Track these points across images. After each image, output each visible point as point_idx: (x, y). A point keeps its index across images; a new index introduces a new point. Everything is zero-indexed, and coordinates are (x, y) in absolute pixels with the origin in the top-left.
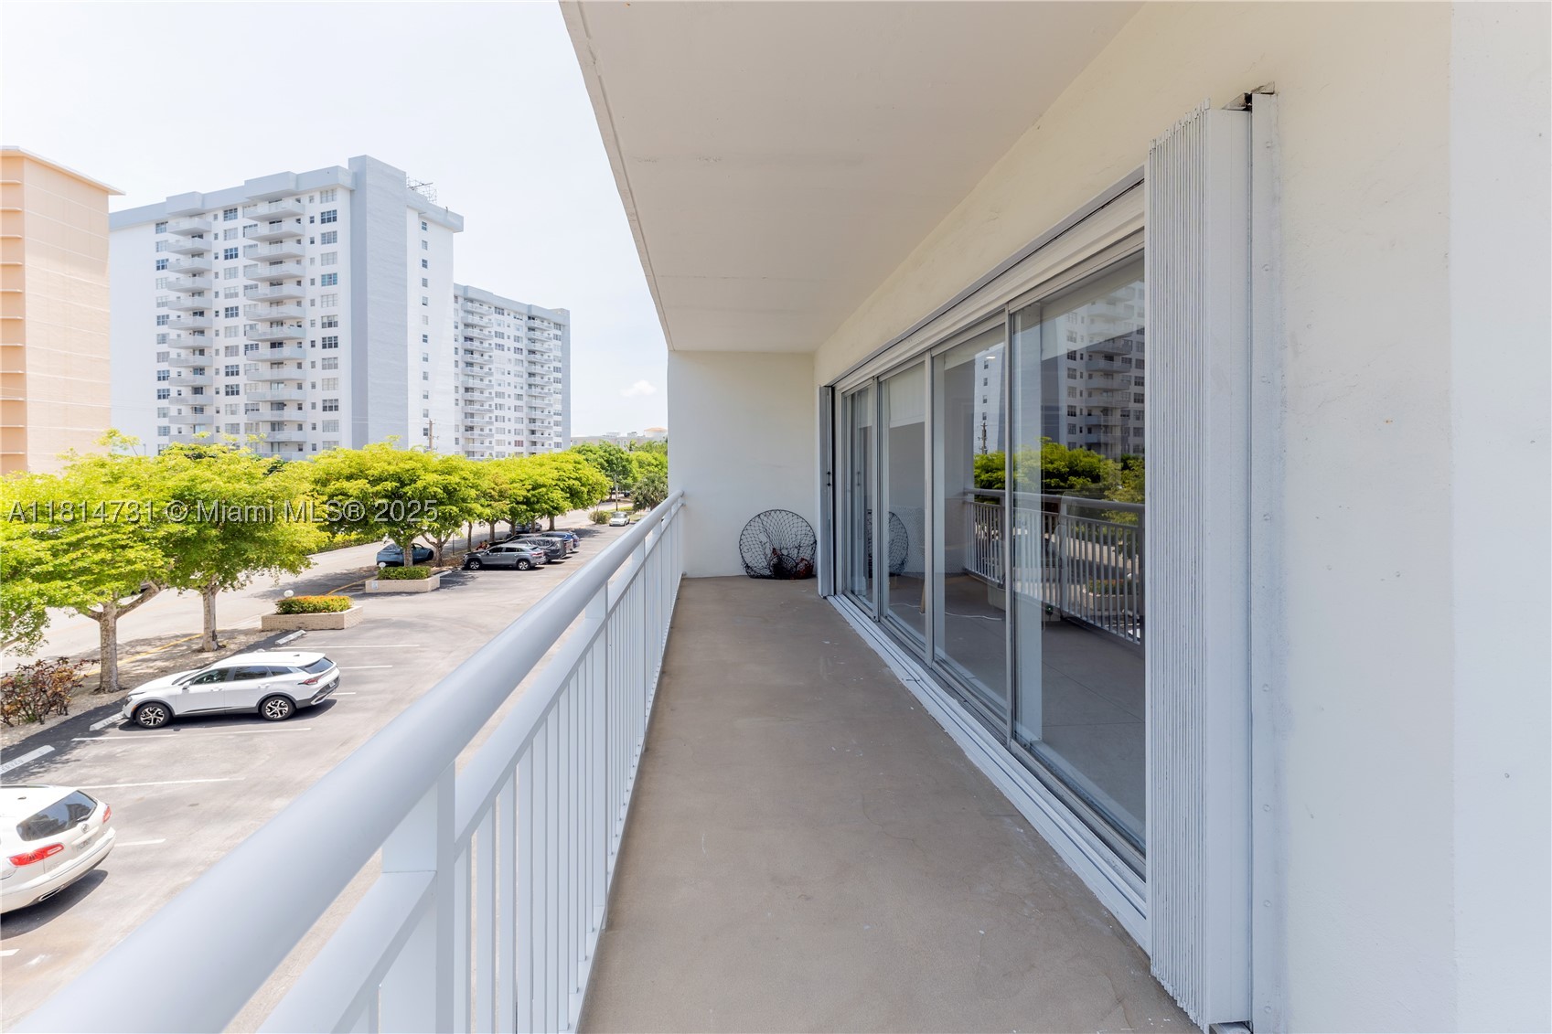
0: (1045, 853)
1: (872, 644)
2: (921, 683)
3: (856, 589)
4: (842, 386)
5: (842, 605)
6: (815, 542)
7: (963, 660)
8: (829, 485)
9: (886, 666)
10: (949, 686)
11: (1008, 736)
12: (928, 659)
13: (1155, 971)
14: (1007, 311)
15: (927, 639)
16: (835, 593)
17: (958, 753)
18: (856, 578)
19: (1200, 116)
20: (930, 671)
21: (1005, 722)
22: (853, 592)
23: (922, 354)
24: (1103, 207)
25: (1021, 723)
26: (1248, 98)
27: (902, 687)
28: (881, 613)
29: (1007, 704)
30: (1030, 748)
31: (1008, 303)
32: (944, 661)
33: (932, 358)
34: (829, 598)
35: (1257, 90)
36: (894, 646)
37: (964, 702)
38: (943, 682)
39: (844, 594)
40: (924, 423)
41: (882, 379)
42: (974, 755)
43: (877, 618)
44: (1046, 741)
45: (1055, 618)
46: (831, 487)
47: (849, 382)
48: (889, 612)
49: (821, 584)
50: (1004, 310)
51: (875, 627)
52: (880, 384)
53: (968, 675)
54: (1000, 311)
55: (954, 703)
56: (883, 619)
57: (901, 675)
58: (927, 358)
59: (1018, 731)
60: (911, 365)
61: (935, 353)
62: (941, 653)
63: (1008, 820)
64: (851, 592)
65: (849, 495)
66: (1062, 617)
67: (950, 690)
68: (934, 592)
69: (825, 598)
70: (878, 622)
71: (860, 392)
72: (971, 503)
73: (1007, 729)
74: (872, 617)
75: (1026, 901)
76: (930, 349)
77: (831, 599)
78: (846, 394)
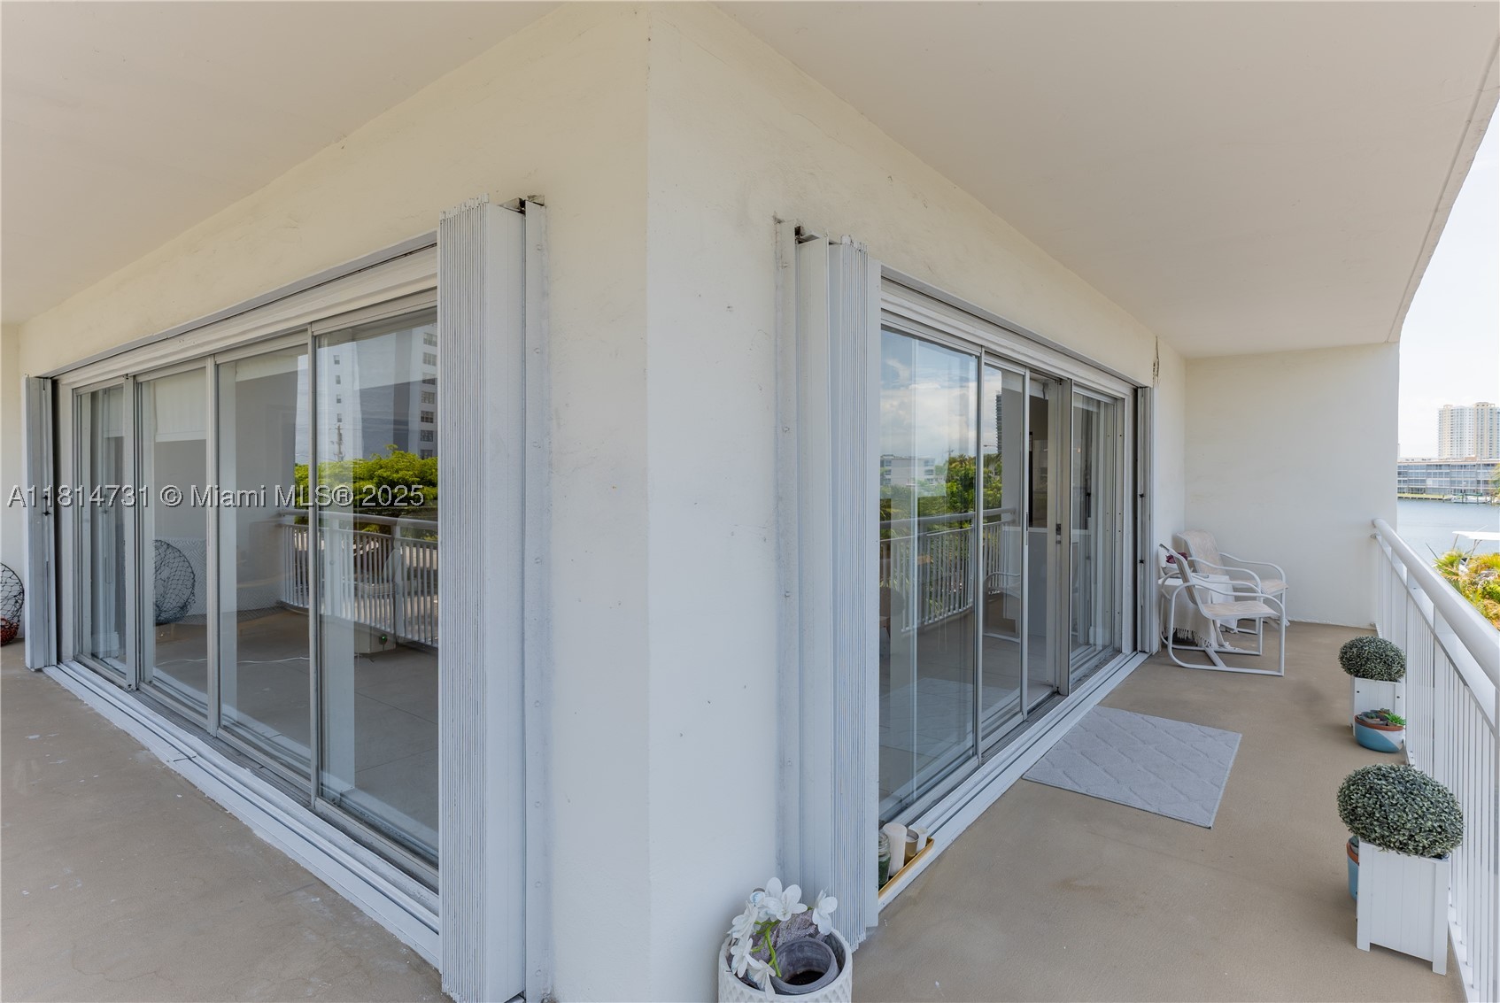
0: (344, 911)
1: (120, 722)
2: (199, 760)
3: (101, 650)
4: (71, 380)
5: (75, 680)
6: (23, 592)
7: (262, 717)
8: (47, 513)
9: (143, 748)
10: (240, 754)
11: (313, 793)
12: (210, 724)
13: (445, 987)
14: (309, 332)
15: (209, 698)
16: (59, 660)
17: (243, 833)
18: (101, 636)
19: (481, 206)
20: (215, 741)
21: (308, 778)
22: (94, 656)
23: (203, 358)
24: (406, 255)
25: (329, 772)
26: (522, 204)
27: (168, 771)
28: (140, 677)
29: (310, 752)
30: (339, 803)
31: (311, 323)
32: (238, 724)
33: (217, 366)
34: (46, 670)
35: (531, 198)
36: (160, 719)
37: (259, 770)
38: (231, 750)
39: (77, 659)
40: (205, 441)
41: (140, 379)
42: (265, 831)
43: (134, 687)
44: (362, 786)
45: (390, 646)
46: (52, 518)
47: (86, 376)
48: (157, 672)
49: (29, 652)
50: (306, 330)
51: (129, 699)
52: (138, 386)
53: (269, 731)
54: (301, 330)
55: (245, 774)
56: (143, 685)
57: (165, 754)
58: (210, 364)
59: (325, 782)
60: (190, 367)
61: (220, 360)
62: (230, 711)
63: (302, 893)
64: (92, 657)
65: (87, 527)
66: (397, 643)
67: (241, 758)
68: (221, 637)
69: (39, 670)
70: (136, 690)
71: (107, 391)
72: (290, 526)
73: (311, 786)
74: (125, 686)
75: (312, 979)
76: (213, 355)
77: (52, 672)
78: (80, 391)
